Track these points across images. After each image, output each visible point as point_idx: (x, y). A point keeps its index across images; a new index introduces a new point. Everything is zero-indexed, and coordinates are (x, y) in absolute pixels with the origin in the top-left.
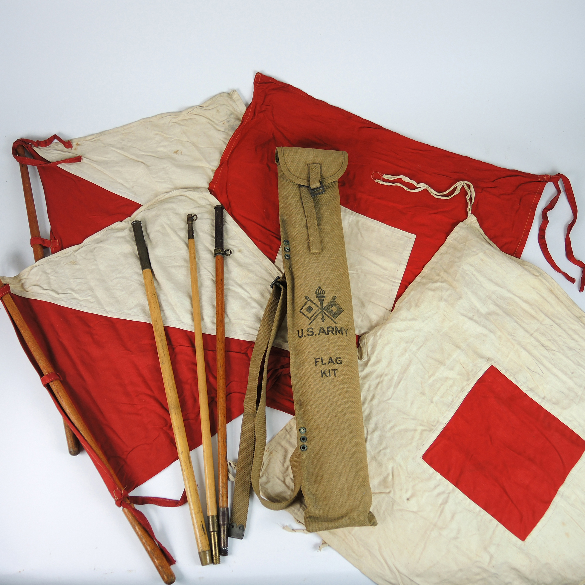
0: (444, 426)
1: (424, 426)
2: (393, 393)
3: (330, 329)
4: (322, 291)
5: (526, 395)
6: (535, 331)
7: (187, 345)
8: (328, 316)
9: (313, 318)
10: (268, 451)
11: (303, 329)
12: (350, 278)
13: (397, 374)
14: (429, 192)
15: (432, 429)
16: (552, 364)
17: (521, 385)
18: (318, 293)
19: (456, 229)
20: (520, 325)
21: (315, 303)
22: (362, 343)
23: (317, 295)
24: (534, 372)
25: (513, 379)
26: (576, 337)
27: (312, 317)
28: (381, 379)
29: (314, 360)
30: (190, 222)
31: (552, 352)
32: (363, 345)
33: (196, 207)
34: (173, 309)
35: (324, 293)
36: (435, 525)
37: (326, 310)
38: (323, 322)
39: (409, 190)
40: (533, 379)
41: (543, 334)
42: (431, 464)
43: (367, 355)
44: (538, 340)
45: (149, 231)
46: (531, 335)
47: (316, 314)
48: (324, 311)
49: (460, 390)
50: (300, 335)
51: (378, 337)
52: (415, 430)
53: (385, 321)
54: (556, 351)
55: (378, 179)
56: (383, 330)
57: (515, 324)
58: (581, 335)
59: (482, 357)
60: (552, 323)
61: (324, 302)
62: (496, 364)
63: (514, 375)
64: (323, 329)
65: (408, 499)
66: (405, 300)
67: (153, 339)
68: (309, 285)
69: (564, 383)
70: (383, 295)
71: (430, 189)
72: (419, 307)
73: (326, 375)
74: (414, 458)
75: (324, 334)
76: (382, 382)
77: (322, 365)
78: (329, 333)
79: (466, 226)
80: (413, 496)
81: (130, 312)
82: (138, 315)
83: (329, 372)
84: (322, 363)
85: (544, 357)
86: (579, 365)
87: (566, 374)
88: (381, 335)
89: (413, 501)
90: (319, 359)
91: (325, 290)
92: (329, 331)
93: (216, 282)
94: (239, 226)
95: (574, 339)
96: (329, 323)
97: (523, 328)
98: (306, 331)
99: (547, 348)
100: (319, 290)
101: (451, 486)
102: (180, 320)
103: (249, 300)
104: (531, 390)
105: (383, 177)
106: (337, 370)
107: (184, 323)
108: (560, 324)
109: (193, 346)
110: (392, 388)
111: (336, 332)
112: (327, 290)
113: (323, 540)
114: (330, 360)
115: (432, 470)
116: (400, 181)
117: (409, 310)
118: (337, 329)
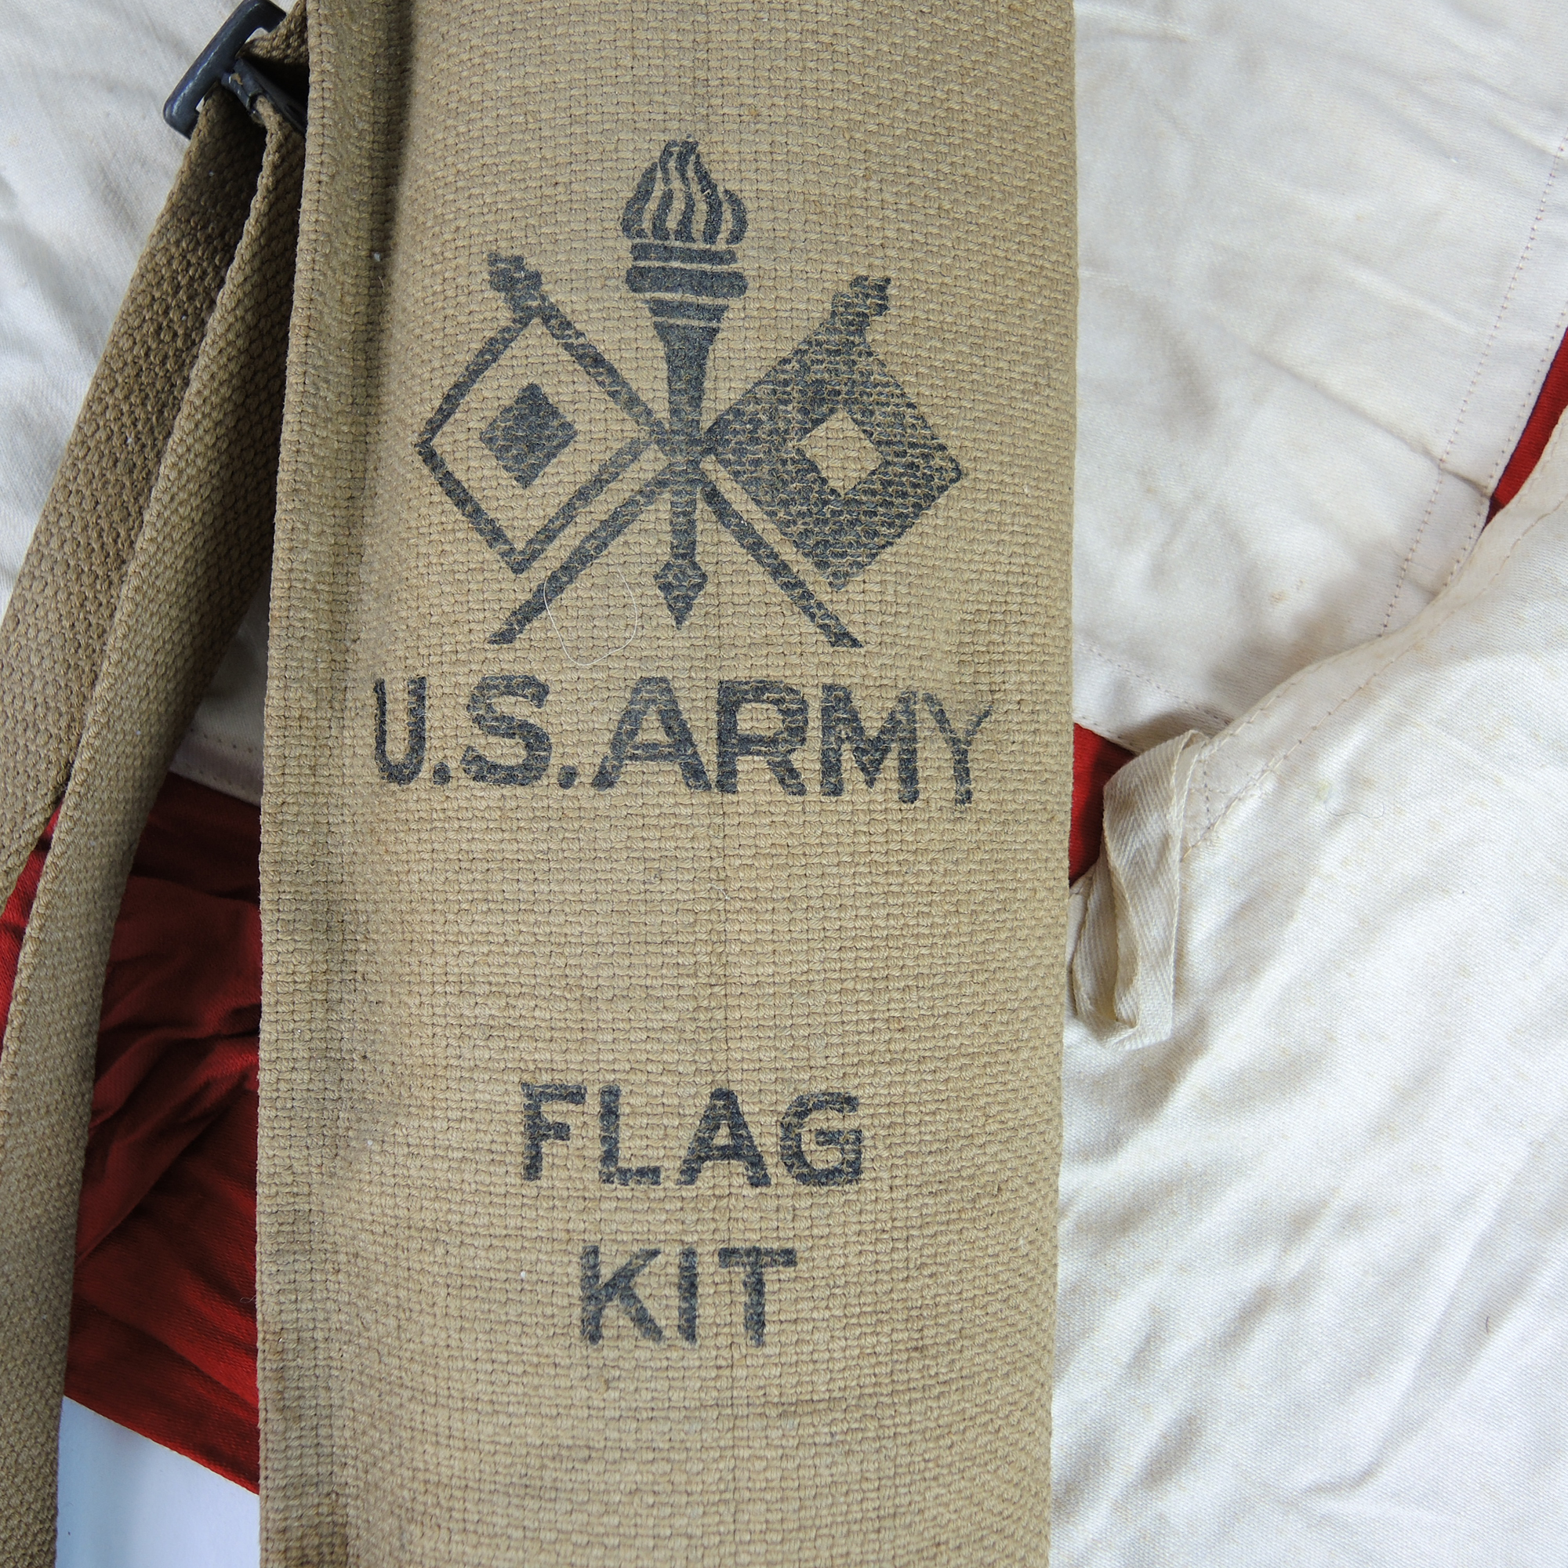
2: (1404, 1428)
3: (755, 719)
4: (715, 208)
8: (756, 546)
9: (557, 553)
11: (433, 681)
12: (1082, 78)
13: (1478, 1223)
18: (659, 229)
21: (598, 361)
22: (1134, 844)
23: (639, 252)
27: (548, 534)
28: (1296, 1263)
29: (517, 1100)
32: (1137, 863)
35: (736, 237)
37: (740, 451)
38: (679, 620)
43: (1178, 981)
47: (602, 507)
48: (708, 464)
50: (397, 750)
51: (1321, 796)
56: (1398, 722)
61: (719, 349)
64: (672, 719)
68: (562, 119)
70: (1421, 304)
73: (643, 1321)
75: (669, 774)
76: (1298, 1291)
77: (608, 1180)
78: (744, 764)
83: (689, 1286)
84: (610, 1156)
90: (576, 1096)
91: (747, 195)
92: (747, 744)
96: (758, 635)
98: (463, 718)
100: (676, 185)
106: (789, 1257)
110: (1402, 1373)
111: (831, 767)
112: (780, 191)
114: (711, 1121)
118: (854, 718)
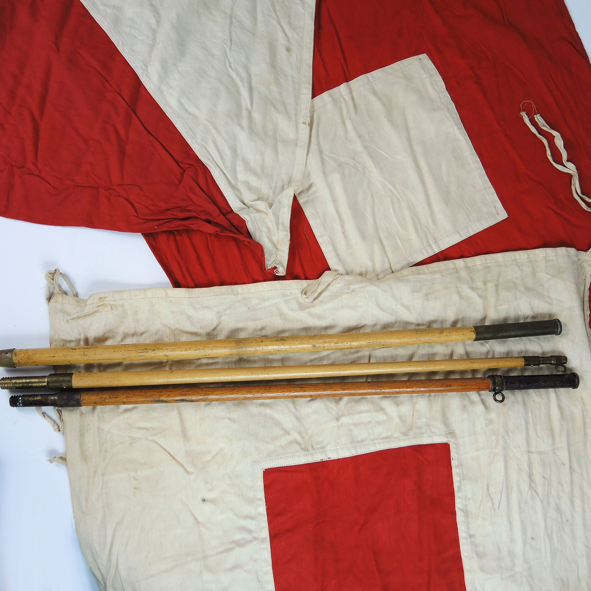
0: (325, 458)
1: (302, 437)
5: (454, 514)
6: (537, 452)
7: (127, 100)
10: (103, 301)
14: (573, 182)
15: (308, 450)
16: (520, 508)
17: (459, 497)
19: (562, 251)
20: (527, 429)
24: (489, 495)
25: (457, 481)
26: (578, 502)
31: (534, 494)
36: (205, 557)
39: (550, 158)
40: (481, 502)
41: (543, 464)
42: (267, 487)
44: (530, 465)
46: (529, 452)
49: (384, 435)
51: (348, 289)
52: (287, 433)
53: (376, 278)
54: (539, 496)
55: (526, 114)
57: (523, 423)
58: (586, 506)
59: (446, 422)
60: (567, 461)
62: (455, 446)
63: (464, 479)
65: (204, 500)
66: (421, 276)
69: (512, 540)
70: (402, 248)
71: (576, 178)
72: (427, 300)
74: (255, 462)
79: (575, 259)
80: (213, 501)
81: (101, 7)
82: (106, 18)
85: (520, 491)
86: (549, 536)
87: (524, 532)
88: (353, 291)
89: (207, 507)
94: (314, 20)
95: (572, 502)
97: (528, 435)
99: (532, 484)
101: (265, 533)
102: (146, 66)
103: (244, 113)
104: (466, 512)
105: (535, 116)
107: (148, 72)
108: (574, 471)
113: (66, 454)
115: (261, 494)
116: (551, 139)
117: (413, 292)
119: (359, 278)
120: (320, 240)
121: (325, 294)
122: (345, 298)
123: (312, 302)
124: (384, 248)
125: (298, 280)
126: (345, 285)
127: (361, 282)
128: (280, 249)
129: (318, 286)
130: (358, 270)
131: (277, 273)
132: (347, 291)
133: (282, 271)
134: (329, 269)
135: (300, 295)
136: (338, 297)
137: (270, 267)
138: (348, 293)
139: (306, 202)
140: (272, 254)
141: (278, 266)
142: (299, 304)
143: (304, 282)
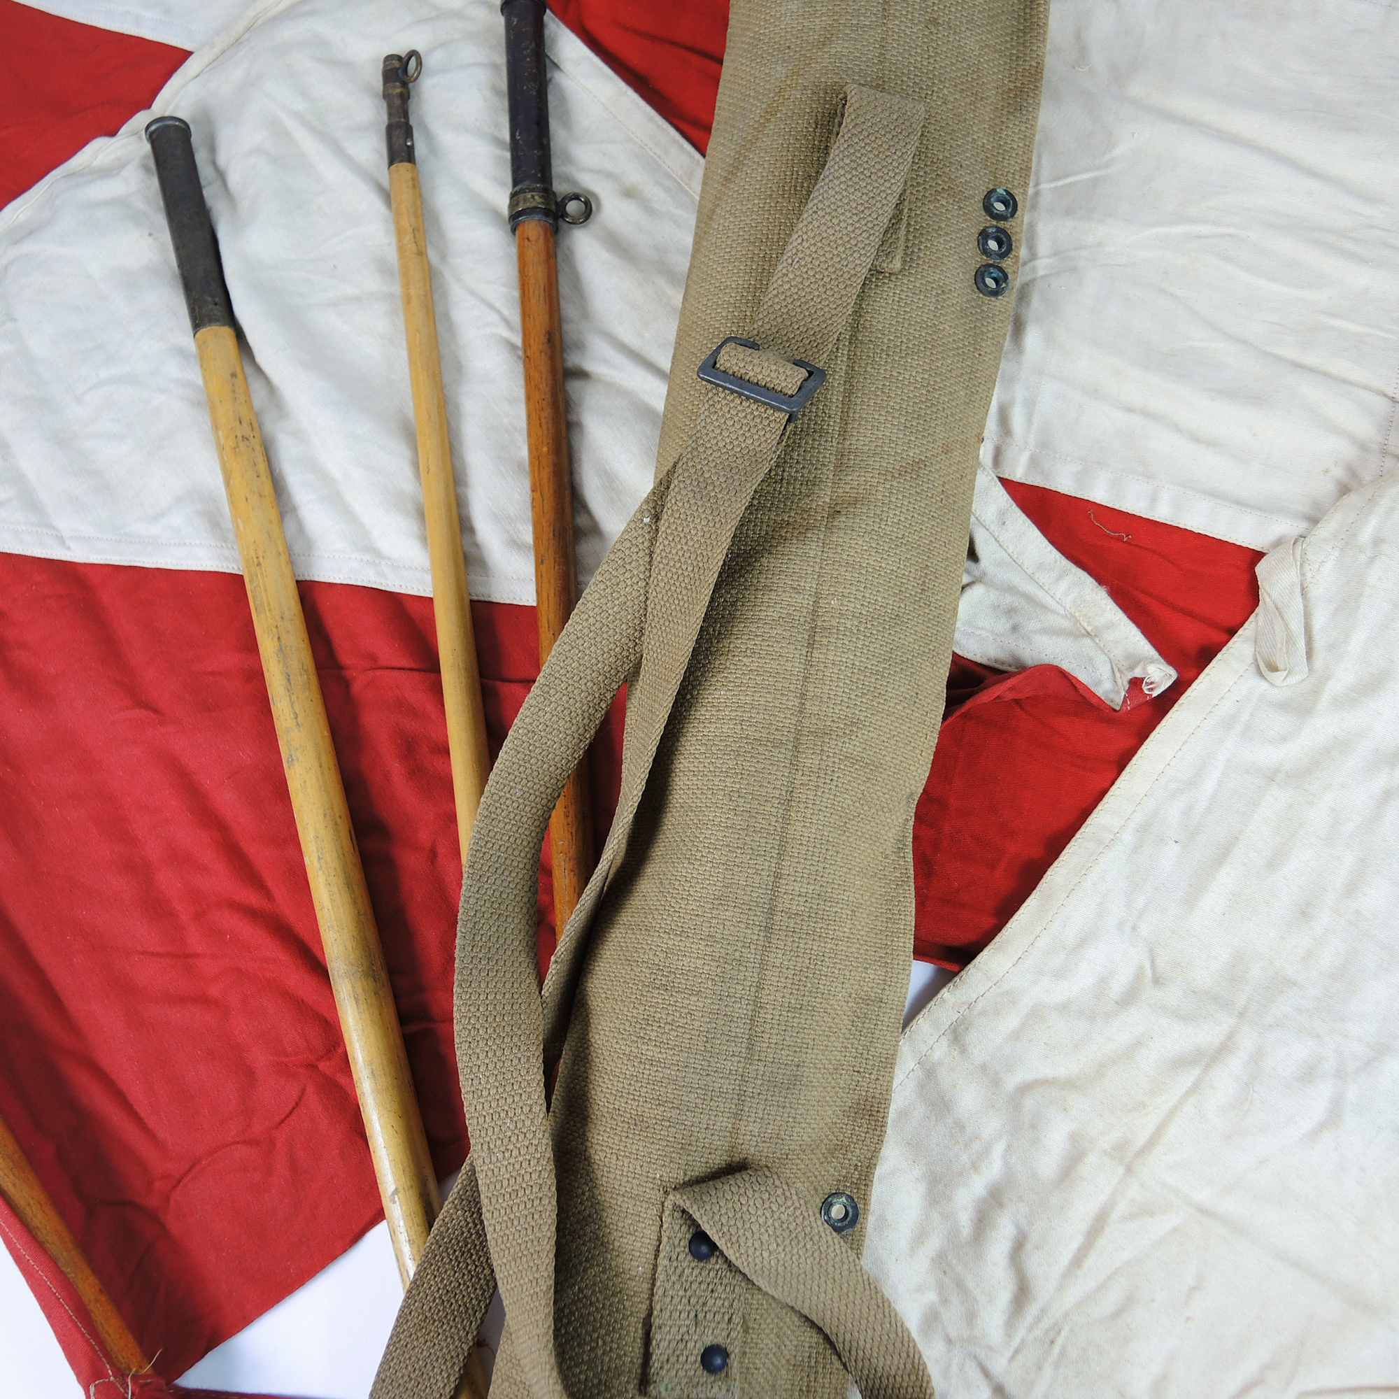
7: (404, 663)
30: (395, 87)
33: (422, 21)
34: (336, 500)
45: (222, 160)
67: (251, 646)
70: (1368, 330)
81: (155, 530)
88: (1377, 542)
93: (525, 351)
102: (368, 549)
107: (389, 558)
109: (430, 665)
119: (1352, 499)
120: (1162, 514)
121: (1318, 623)
122: (1380, 579)
123: (1309, 670)
124: (1326, 374)
125: (1219, 656)
126: (1342, 550)
127: (1372, 501)
128: (1096, 628)
129: (1282, 618)
130: (1325, 487)
131: (1152, 689)
132: (1363, 558)
133: (1160, 675)
134: (1258, 556)
135: (1264, 685)
136: (1361, 595)
137: (1123, 694)
138: (1372, 560)
139: (1034, 462)
140: (1091, 660)
141: (1138, 673)
142: (1283, 706)
143: (1237, 645)
